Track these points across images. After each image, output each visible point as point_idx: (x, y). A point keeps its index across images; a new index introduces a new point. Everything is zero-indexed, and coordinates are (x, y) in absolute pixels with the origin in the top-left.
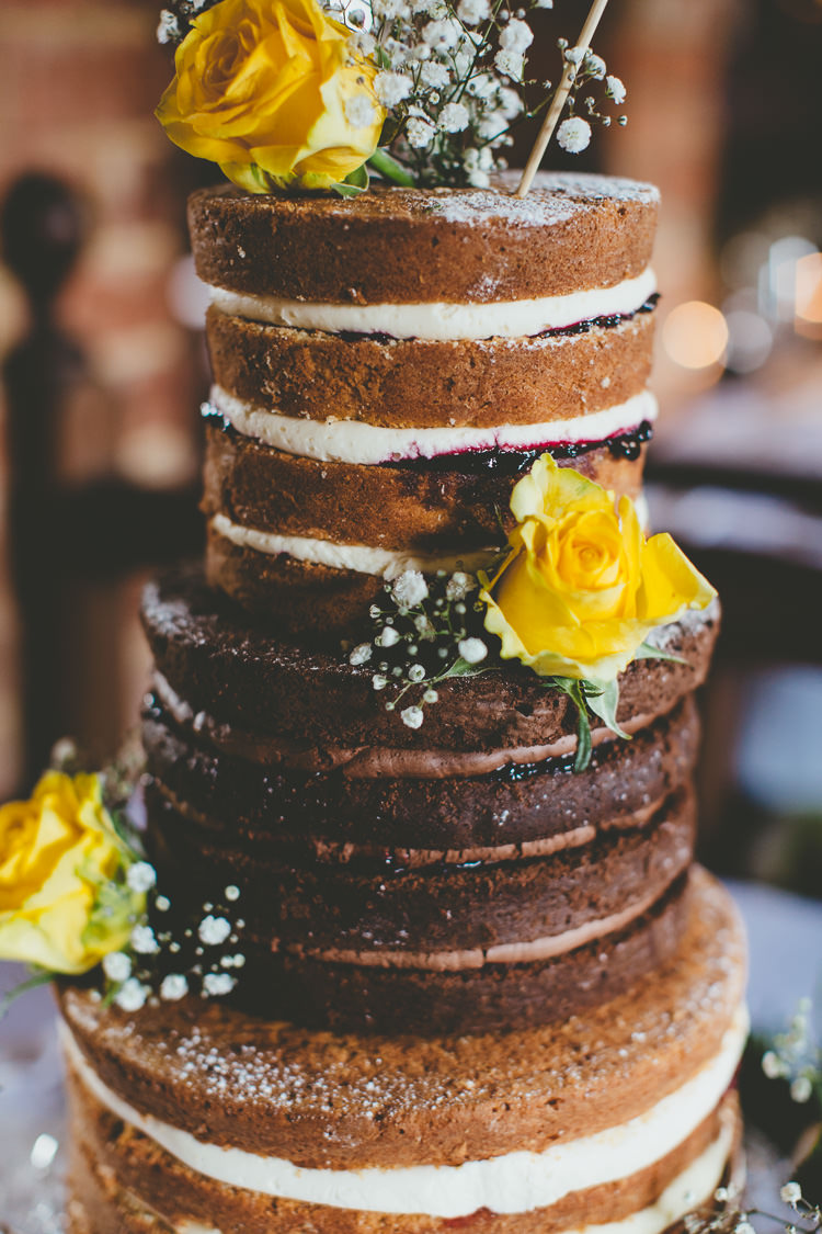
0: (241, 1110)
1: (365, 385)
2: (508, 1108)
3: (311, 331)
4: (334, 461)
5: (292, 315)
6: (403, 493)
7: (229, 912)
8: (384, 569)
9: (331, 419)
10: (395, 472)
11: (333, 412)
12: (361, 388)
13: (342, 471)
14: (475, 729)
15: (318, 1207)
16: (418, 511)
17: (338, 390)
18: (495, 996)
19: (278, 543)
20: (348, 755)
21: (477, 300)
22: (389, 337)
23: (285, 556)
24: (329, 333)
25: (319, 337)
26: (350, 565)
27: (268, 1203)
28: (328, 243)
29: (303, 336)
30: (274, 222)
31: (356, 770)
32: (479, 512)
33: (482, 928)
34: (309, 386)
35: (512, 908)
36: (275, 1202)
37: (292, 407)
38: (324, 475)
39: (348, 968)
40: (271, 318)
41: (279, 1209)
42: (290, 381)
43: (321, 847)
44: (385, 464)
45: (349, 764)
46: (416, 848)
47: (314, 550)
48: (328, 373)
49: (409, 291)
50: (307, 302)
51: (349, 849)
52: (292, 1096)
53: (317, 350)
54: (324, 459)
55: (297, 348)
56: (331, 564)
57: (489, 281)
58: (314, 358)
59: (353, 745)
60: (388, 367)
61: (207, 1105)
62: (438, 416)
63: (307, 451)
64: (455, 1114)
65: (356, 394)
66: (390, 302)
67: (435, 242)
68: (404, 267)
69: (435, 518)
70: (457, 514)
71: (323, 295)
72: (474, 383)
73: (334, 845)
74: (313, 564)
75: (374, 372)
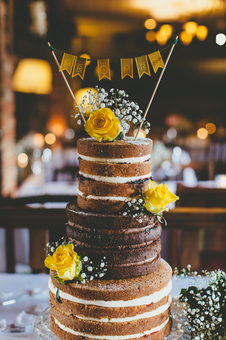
0: (116, 292)
1: (124, 171)
2: (156, 284)
3: (113, 163)
4: (118, 183)
5: (109, 161)
6: (129, 187)
7: (104, 261)
8: (125, 200)
9: (117, 176)
10: (128, 184)
11: (118, 175)
12: (123, 171)
13: (119, 185)
14: (144, 223)
15: (128, 307)
16: (131, 190)
17: (119, 172)
18: (146, 268)
19: (106, 198)
20: (125, 230)
21: (139, 157)
22: (126, 163)
23: (108, 200)
24: (116, 163)
25: (115, 164)
26: (120, 200)
27: (119, 309)
28: (119, 149)
29: (112, 164)
30: (110, 146)
31: (126, 233)
32: (139, 189)
33: (145, 256)
34: (114, 172)
35: (148, 253)
36: (121, 308)
37: (110, 175)
38: (117, 186)
39: (125, 267)
40: (105, 162)
41: (122, 309)
42: (110, 171)
43: (119, 247)
44: (126, 183)
45: (125, 232)
46: (134, 245)
47: (114, 198)
48: (117, 169)
49: (130, 156)
50: (114, 158)
51: (124, 247)
52: (123, 288)
53: (115, 166)
54: (116, 183)
55: (111, 166)
56: (117, 200)
57: (140, 154)
58: (115, 167)
59: (125, 229)
60: (127, 168)
61: (110, 293)
62: (134, 175)
63: (113, 182)
64: (149, 286)
65: (122, 172)
66: (127, 157)
67: (135, 148)
68: (130, 152)
69: (133, 191)
70: (136, 190)
71: (117, 157)
72: (139, 169)
73: (122, 246)
74: (114, 201)
75: (125, 169)
